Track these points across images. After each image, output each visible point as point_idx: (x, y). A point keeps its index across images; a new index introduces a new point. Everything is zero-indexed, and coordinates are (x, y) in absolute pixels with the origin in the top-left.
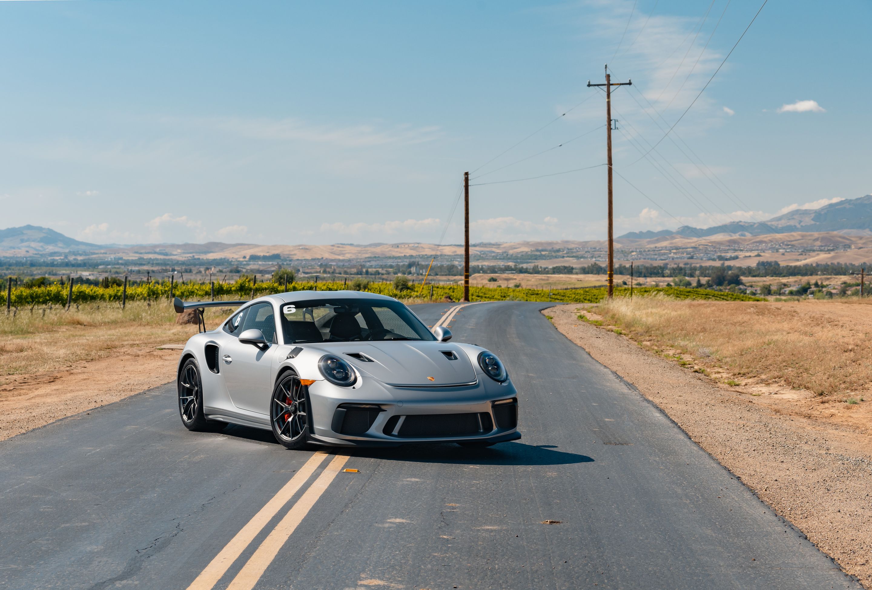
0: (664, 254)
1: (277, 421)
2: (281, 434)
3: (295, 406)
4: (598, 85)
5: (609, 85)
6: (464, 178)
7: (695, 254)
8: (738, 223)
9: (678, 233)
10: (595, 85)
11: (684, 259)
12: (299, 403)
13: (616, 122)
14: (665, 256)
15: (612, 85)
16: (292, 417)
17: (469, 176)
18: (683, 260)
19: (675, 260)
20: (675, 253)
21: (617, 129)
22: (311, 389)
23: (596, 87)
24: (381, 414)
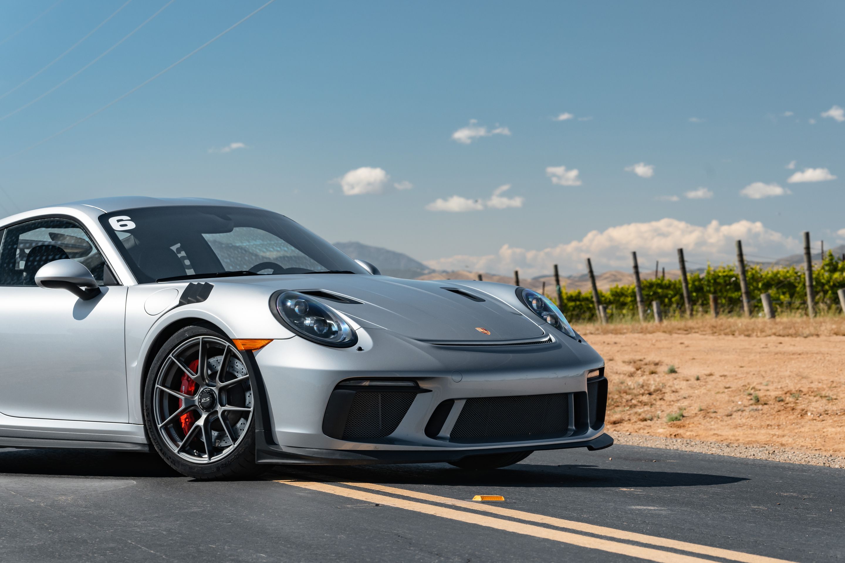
1: (165, 427)
2: (178, 452)
12: (221, 389)
16: (204, 416)
22: (263, 358)
24: (419, 397)
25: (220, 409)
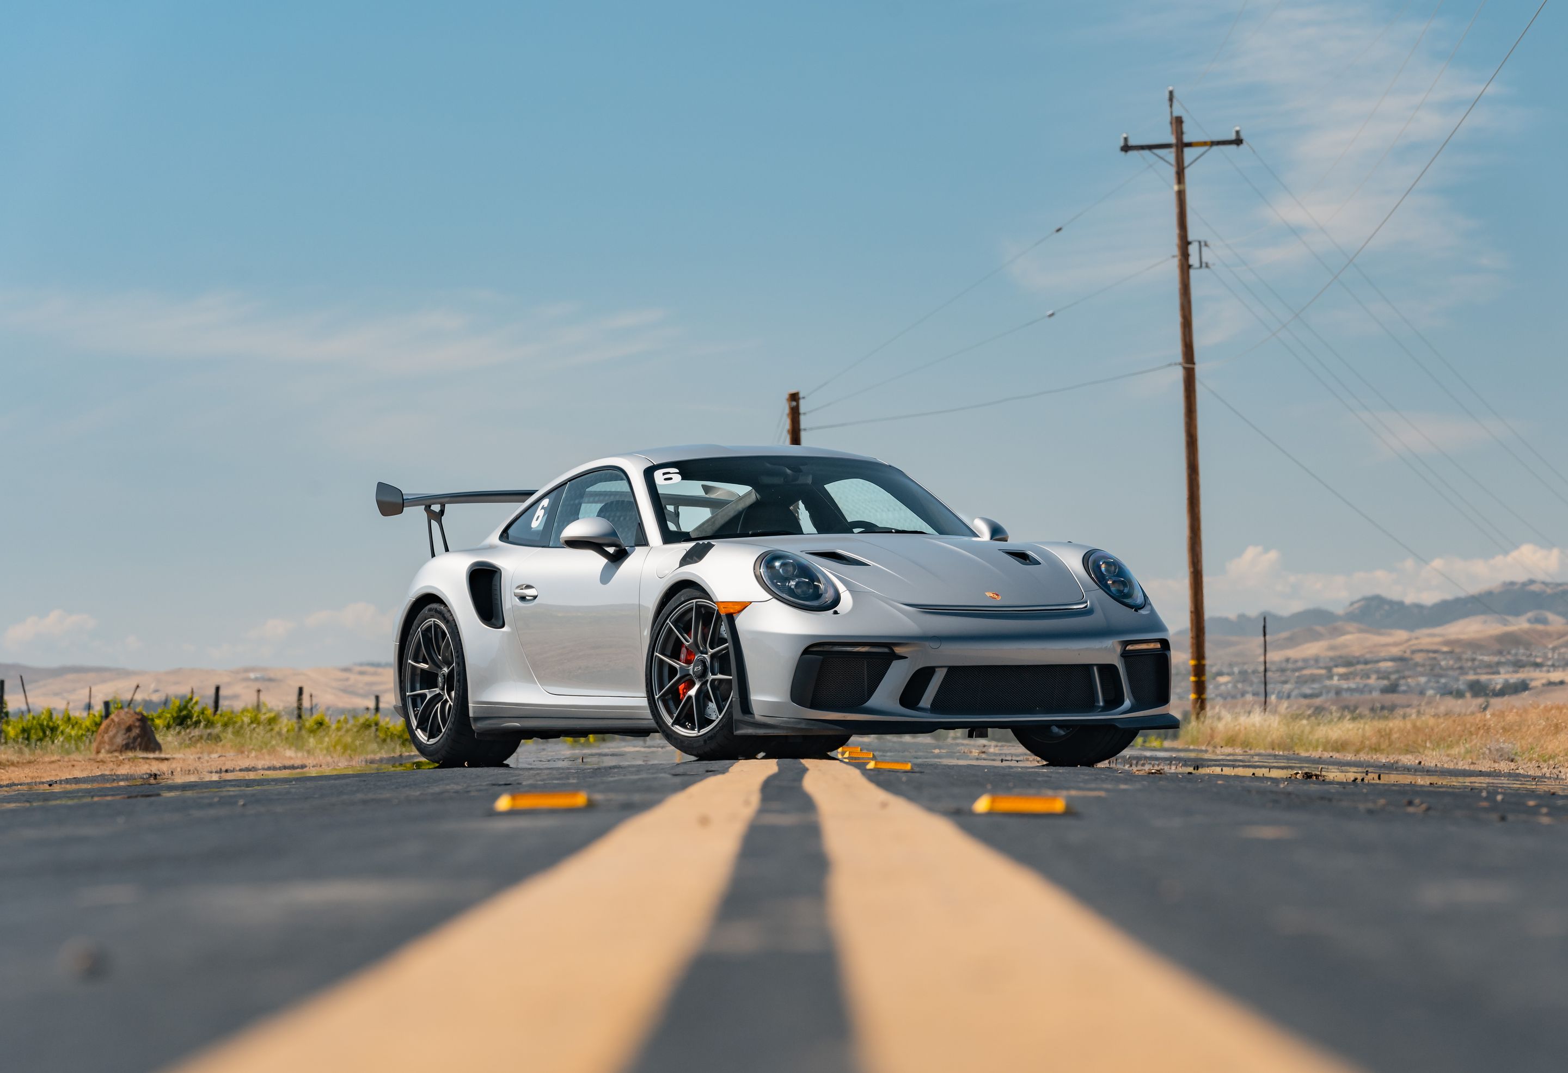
0: (1314, 679)
1: (663, 698)
2: (673, 724)
3: (703, 662)
4: (1150, 147)
5: (1181, 145)
6: (787, 410)
7: (1404, 678)
8: (1524, 584)
9: (1351, 617)
10: (1142, 148)
11: (1370, 692)
12: (713, 656)
13: (1204, 249)
14: (1316, 686)
15: (1189, 145)
16: (697, 687)
17: (802, 402)
18: (1367, 697)
19: (1345, 695)
20: (1343, 677)
21: (1207, 266)
22: (741, 622)
23: (1146, 153)
24: (896, 664)
25: (711, 677)
